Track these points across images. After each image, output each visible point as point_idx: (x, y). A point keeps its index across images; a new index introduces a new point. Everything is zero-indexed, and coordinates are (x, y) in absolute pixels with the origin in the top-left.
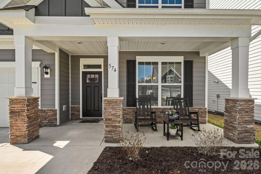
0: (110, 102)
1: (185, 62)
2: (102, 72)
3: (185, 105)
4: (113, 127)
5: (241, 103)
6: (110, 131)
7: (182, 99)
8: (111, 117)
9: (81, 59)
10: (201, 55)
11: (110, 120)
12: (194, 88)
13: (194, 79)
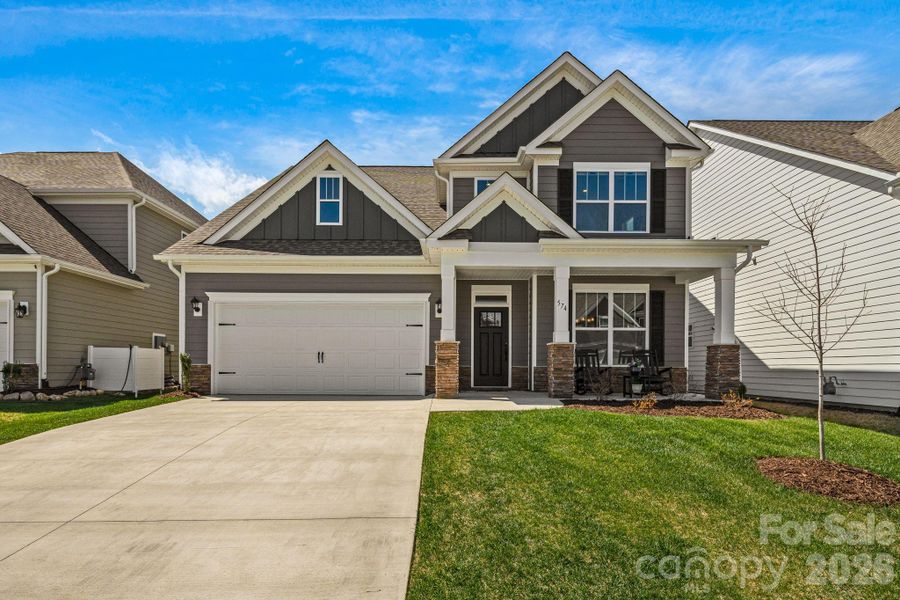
0: (560, 348)
1: (653, 294)
2: (508, 308)
3: (653, 362)
4: (564, 378)
5: (723, 350)
6: (560, 384)
7: (647, 352)
8: (562, 366)
9: (473, 286)
10: (677, 283)
11: (560, 369)
12: (667, 335)
13: (667, 320)
